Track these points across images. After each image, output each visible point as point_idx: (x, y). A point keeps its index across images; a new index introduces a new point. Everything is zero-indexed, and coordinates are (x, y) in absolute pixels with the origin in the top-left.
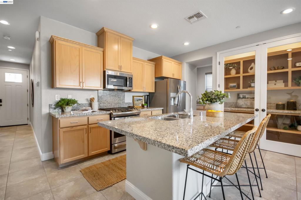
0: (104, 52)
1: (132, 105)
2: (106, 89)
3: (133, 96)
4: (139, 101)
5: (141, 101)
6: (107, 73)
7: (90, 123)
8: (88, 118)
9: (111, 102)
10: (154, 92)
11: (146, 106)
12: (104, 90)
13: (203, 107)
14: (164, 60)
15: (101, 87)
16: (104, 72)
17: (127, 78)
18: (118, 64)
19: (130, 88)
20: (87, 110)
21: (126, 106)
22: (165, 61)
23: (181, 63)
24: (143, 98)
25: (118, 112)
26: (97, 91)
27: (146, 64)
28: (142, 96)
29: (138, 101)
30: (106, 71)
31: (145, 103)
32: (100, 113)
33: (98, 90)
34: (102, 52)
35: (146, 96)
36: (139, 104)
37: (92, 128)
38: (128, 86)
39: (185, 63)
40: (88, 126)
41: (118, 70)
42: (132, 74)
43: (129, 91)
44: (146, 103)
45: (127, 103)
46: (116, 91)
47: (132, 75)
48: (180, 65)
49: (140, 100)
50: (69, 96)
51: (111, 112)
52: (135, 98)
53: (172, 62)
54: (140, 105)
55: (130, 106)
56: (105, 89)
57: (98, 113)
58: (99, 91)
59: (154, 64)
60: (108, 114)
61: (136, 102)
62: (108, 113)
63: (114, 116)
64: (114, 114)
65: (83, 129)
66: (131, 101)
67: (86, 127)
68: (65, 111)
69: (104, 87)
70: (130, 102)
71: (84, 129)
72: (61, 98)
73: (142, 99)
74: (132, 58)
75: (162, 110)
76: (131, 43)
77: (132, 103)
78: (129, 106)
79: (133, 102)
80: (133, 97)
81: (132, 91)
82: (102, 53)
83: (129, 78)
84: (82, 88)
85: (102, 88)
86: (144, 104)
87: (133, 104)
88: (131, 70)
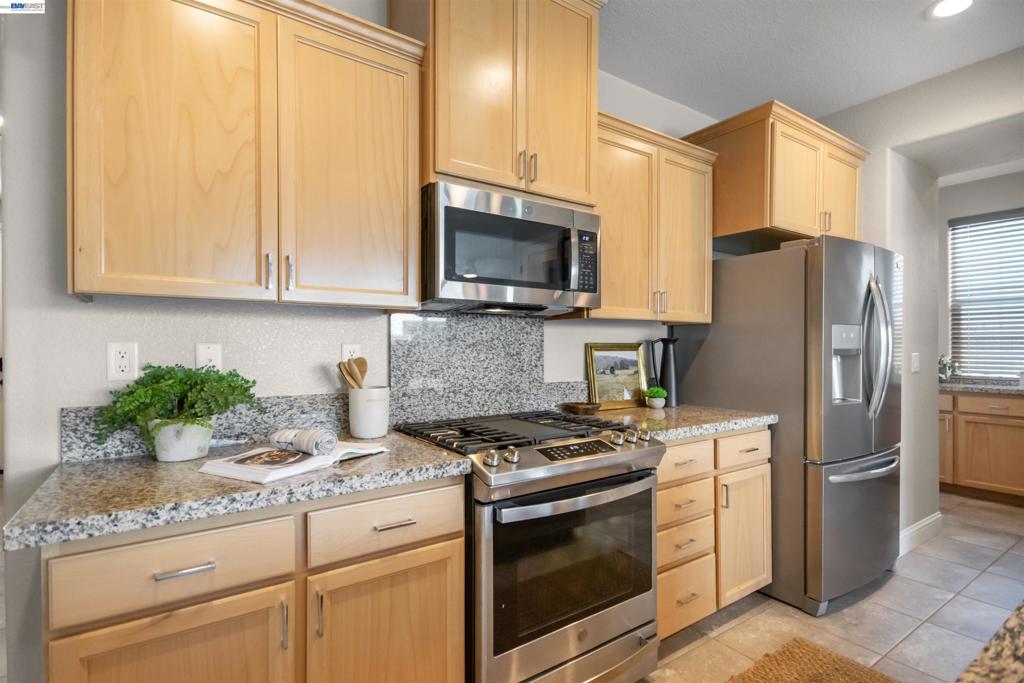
0: (425, 66)
1: (583, 398)
2: (440, 307)
3: (586, 345)
4: (622, 375)
5: (631, 371)
6: (442, 203)
7: (315, 560)
8: (306, 516)
9: (466, 383)
10: (709, 321)
11: (660, 402)
12: (423, 312)
13: (950, 397)
14: (780, 127)
15: (406, 292)
16: (428, 194)
17: (564, 236)
18: (514, 145)
19: (583, 300)
20: (307, 455)
21: (551, 404)
22: (784, 134)
23: (860, 154)
24: (639, 356)
25: (520, 465)
26: (384, 318)
27: (667, 161)
28: (634, 347)
29: (612, 370)
30: (441, 185)
31: (651, 383)
32: (396, 480)
33: (388, 312)
34: (416, 68)
35: (659, 348)
36: (619, 389)
37: (332, 593)
38: (574, 284)
39: (889, 152)
40: (304, 587)
41: (513, 183)
42: (595, 212)
43: (577, 314)
44: (660, 381)
45: (558, 385)
46: (496, 320)
47: (595, 219)
48: (855, 167)
49: (624, 365)
50: (202, 349)
51: (473, 465)
52: (597, 354)
53: (821, 145)
54: (627, 396)
55: (574, 400)
56: (431, 306)
57: (382, 481)
58: (394, 316)
59: (707, 162)
60: (453, 480)
61: (602, 380)
62: (455, 472)
63: (495, 497)
64: (497, 478)
65: (261, 616)
66: (578, 376)
67: (284, 593)
68: (163, 456)
69: (427, 290)
70: (571, 380)
71: (266, 611)
72: (145, 363)
73: (635, 363)
74: (595, 119)
75: (770, 427)
76: (589, 21)
77: (584, 386)
78: (566, 401)
79: (587, 376)
80: (589, 348)
81: (594, 314)
82: (412, 70)
83: (581, 234)
84: (274, 297)
85: (412, 300)
86: (644, 387)
87: (589, 387)
88: (588, 189)
